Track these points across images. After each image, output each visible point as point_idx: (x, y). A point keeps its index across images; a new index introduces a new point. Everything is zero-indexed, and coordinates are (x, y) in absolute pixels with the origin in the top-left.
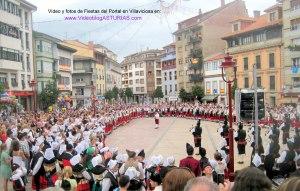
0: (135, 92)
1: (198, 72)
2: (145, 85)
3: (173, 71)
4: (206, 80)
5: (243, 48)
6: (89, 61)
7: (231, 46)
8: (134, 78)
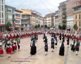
0: (48, 26)
1: (65, 20)
2: (51, 24)
3: (58, 19)
4: (67, 22)
5: (79, 11)
6: (29, 15)
7: (75, 11)
8: (48, 21)
